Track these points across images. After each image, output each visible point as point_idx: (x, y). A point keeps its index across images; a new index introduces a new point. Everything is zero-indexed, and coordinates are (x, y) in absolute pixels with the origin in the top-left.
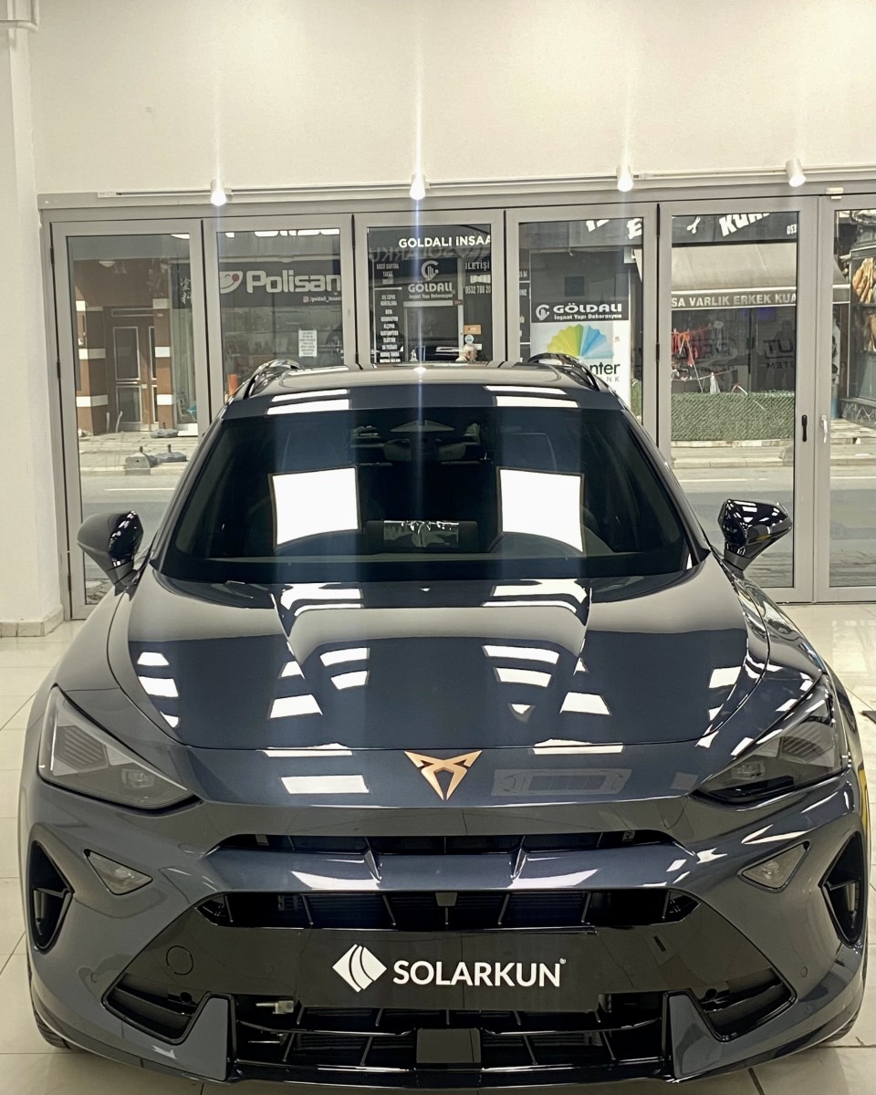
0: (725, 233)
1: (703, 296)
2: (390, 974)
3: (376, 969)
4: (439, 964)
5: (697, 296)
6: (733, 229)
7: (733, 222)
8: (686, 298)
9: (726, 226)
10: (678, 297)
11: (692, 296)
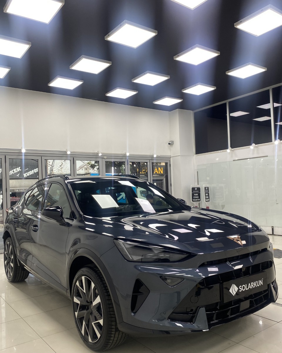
0: (25, 177)
1: (22, 189)
2: (239, 290)
3: (236, 289)
4: (246, 285)
5: (21, 189)
6: (27, 176)
7: (26, 175)
8: (19, 189)
9: (25, 175)
10: (17, 189)
11: (20, 189)
